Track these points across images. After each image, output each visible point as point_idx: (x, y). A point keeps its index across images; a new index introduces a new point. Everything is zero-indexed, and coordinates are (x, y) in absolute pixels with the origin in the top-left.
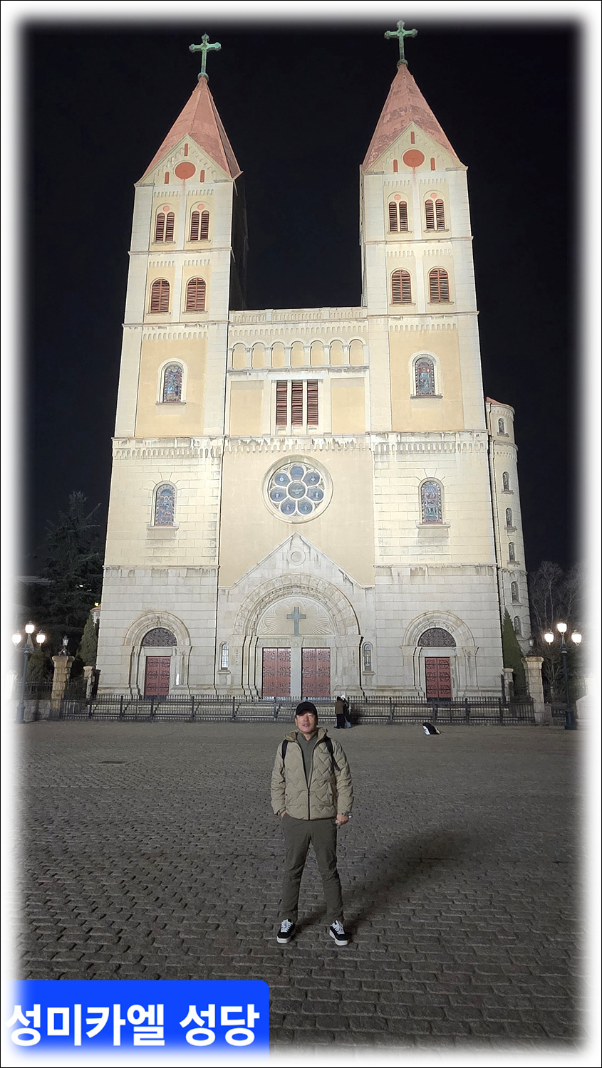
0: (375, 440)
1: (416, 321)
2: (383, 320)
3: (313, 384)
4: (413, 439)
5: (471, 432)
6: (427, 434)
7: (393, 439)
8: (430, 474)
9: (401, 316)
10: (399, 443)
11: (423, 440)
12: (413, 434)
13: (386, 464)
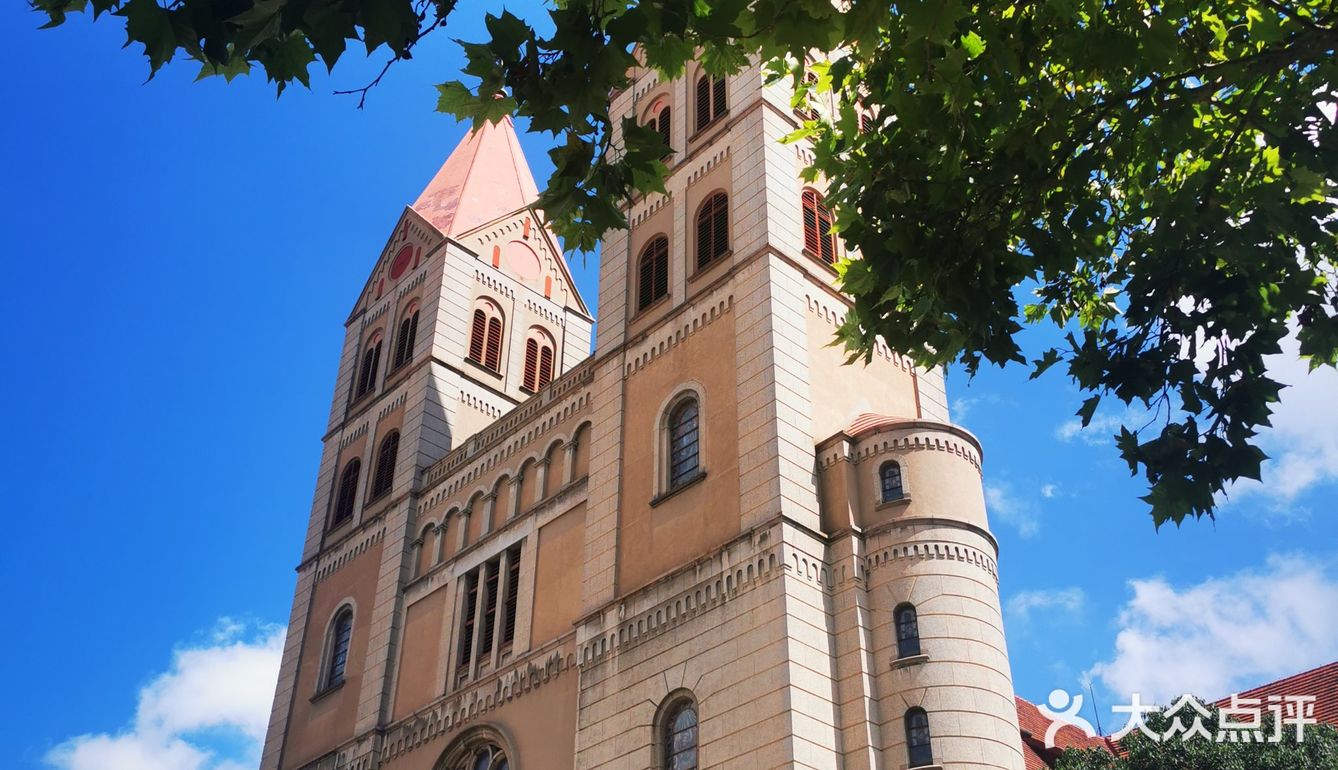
0: (584, 635)
1: (668, 330)
2: (615, 362)
3: (514, 553)
4: (646, 605)
5: (748, 536)
6: (670, 579)
7: (612, 620)
8: (674, 680)
9: (643, 336)
10: (623, 625)
11: (663, 598)
12: (645, 591)
13: (599, 689)
